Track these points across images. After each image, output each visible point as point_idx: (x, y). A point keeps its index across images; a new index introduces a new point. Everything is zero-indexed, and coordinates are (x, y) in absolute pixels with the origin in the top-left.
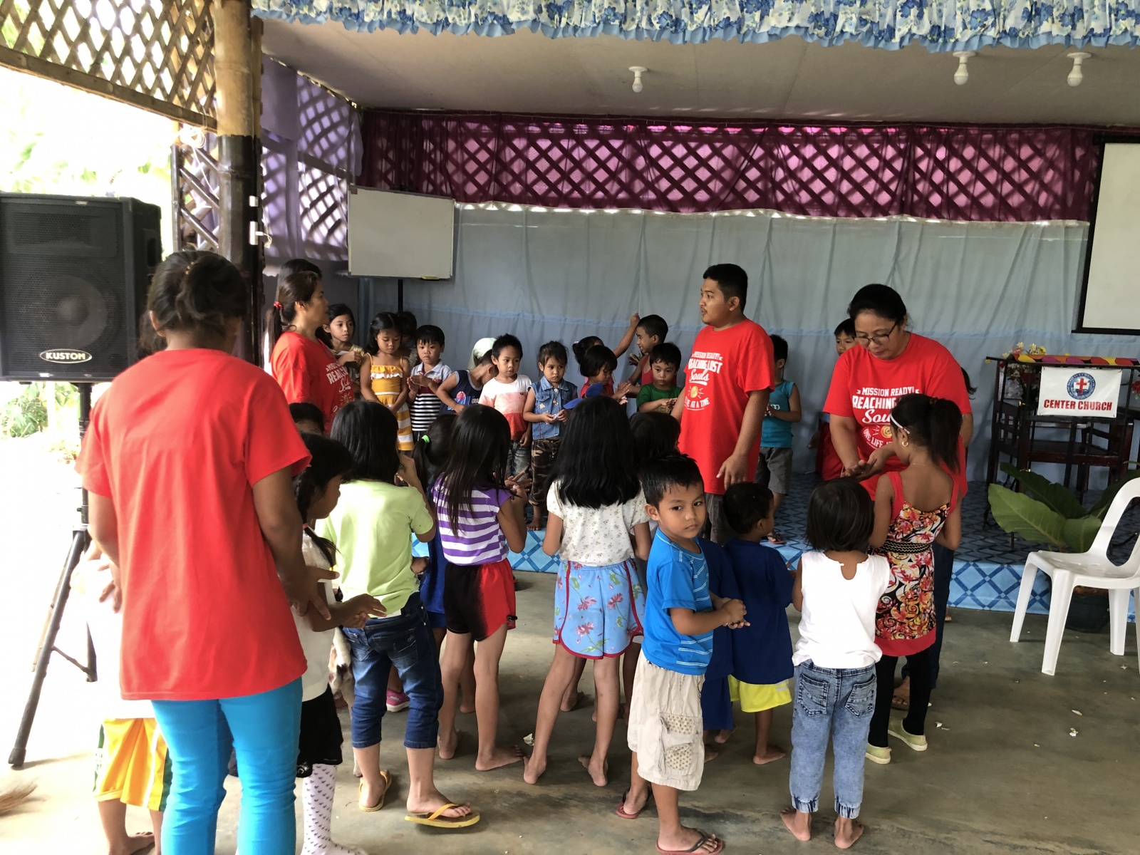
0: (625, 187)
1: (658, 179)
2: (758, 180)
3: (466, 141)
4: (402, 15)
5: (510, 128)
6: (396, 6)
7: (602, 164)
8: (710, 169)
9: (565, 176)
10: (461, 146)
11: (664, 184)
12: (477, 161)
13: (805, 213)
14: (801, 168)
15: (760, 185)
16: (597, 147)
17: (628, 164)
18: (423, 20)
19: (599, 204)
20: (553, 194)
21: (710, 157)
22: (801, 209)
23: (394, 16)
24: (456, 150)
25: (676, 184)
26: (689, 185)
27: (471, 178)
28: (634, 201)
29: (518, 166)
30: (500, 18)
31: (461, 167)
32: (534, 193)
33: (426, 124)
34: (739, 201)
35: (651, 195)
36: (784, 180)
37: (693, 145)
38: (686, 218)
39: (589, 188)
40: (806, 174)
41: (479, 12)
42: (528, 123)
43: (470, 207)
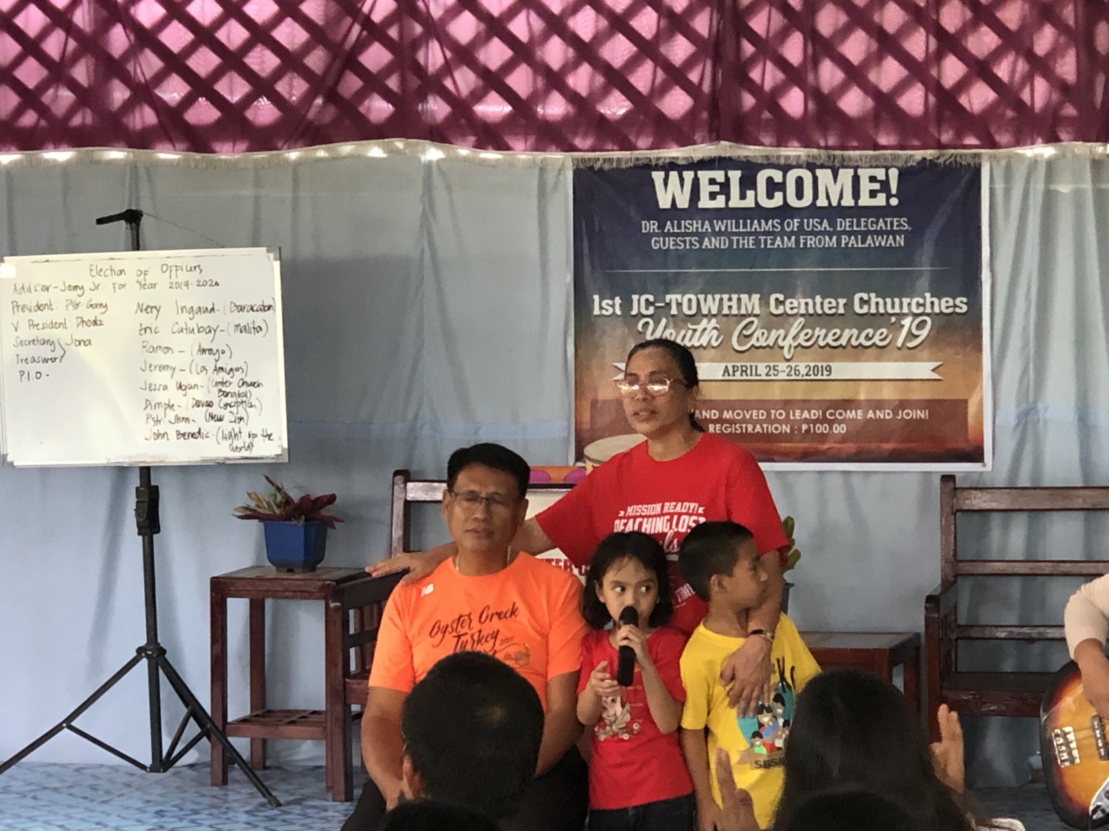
0: (85, 97)
1: (160, 78)
2: (388, 70)
8: (277, 48)
11: (173, 91)
13: (501, 146)
14: (480, 40)
15: (393, 83)
17: (91, 44)
19: (28, 141)
21: (276, 21)
22: (490, 136)
25: (203, 88)
26: (234, 89)
34: (347, 122)
35: (146, 117)
36: (447, 69)
38: (231, 166)
40: (495, 54)
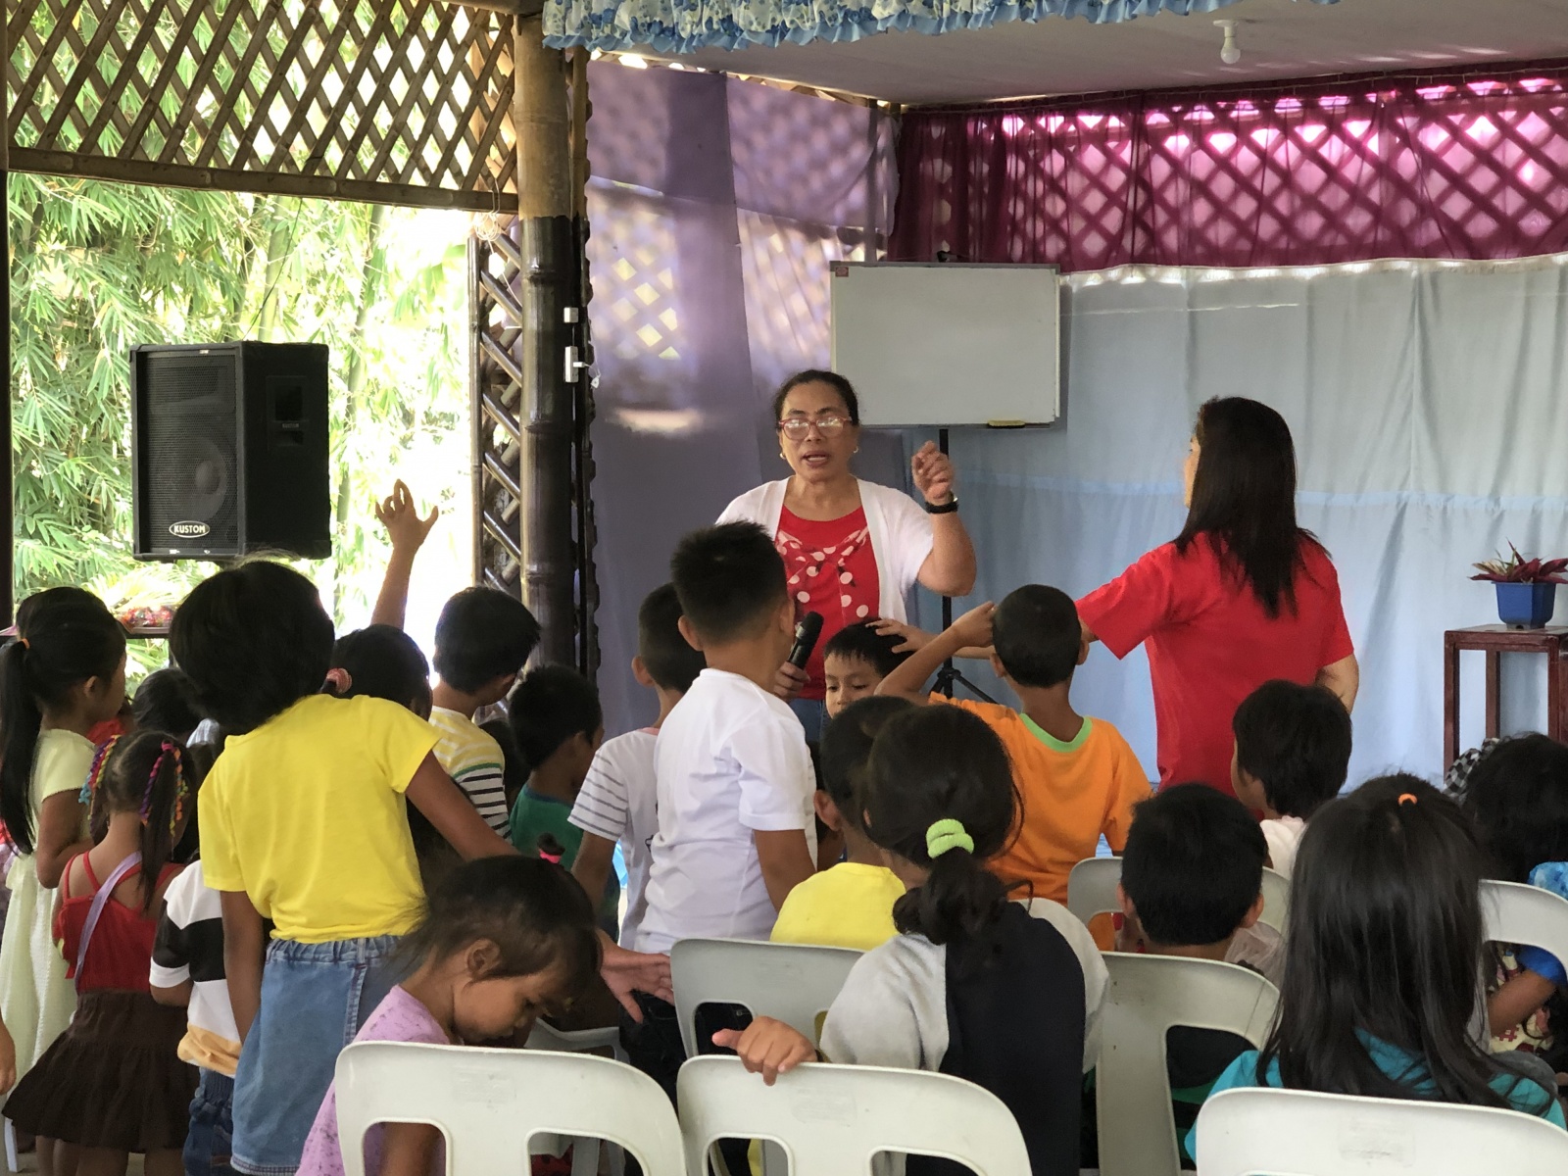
0: (1379, 214)
1: (1443, 197)
3: (1080, 150)
4: (725, 25)
5: (1156, 119)
6: (717, 13)
7: (1332, 172)
9: (1265, 204)
10: (1072, 162)
11: (1456, 206)
12: (1104, 189)
16: (1324, 139)
17: (1384, 169)
18: (753, 28)
19: (1331, 256)
20: (1244, 245)
21: (1548, 139)
23: (715, 26)
24: (1064, 173)
25: (1482, 203)
26: (1511, 202)
27: (1093, 222)
28: (1402, 244)
29: (1175, 194)
30: (854, 13)
31: (1073, 205)
32: (1207, 243)
33: (1011, 126)
35: (1432, 231)
37: (1508, 115)
38: (1504, 270)
39: (1311, 224)
41: (825, 8)
42: (1189, 109)
43: (1093, 279)
